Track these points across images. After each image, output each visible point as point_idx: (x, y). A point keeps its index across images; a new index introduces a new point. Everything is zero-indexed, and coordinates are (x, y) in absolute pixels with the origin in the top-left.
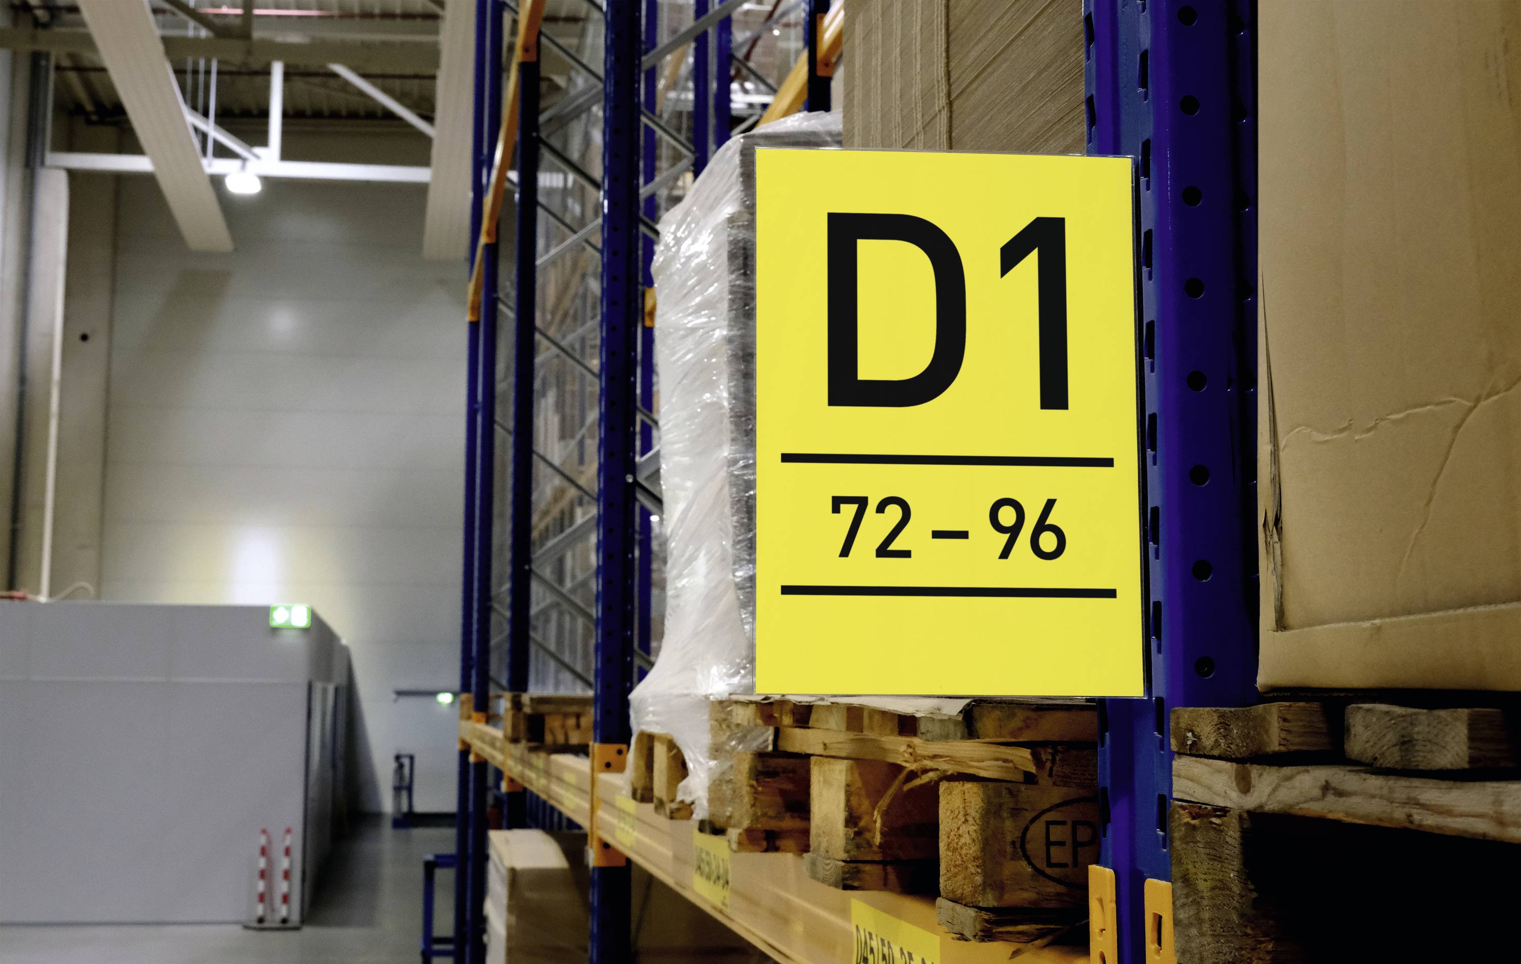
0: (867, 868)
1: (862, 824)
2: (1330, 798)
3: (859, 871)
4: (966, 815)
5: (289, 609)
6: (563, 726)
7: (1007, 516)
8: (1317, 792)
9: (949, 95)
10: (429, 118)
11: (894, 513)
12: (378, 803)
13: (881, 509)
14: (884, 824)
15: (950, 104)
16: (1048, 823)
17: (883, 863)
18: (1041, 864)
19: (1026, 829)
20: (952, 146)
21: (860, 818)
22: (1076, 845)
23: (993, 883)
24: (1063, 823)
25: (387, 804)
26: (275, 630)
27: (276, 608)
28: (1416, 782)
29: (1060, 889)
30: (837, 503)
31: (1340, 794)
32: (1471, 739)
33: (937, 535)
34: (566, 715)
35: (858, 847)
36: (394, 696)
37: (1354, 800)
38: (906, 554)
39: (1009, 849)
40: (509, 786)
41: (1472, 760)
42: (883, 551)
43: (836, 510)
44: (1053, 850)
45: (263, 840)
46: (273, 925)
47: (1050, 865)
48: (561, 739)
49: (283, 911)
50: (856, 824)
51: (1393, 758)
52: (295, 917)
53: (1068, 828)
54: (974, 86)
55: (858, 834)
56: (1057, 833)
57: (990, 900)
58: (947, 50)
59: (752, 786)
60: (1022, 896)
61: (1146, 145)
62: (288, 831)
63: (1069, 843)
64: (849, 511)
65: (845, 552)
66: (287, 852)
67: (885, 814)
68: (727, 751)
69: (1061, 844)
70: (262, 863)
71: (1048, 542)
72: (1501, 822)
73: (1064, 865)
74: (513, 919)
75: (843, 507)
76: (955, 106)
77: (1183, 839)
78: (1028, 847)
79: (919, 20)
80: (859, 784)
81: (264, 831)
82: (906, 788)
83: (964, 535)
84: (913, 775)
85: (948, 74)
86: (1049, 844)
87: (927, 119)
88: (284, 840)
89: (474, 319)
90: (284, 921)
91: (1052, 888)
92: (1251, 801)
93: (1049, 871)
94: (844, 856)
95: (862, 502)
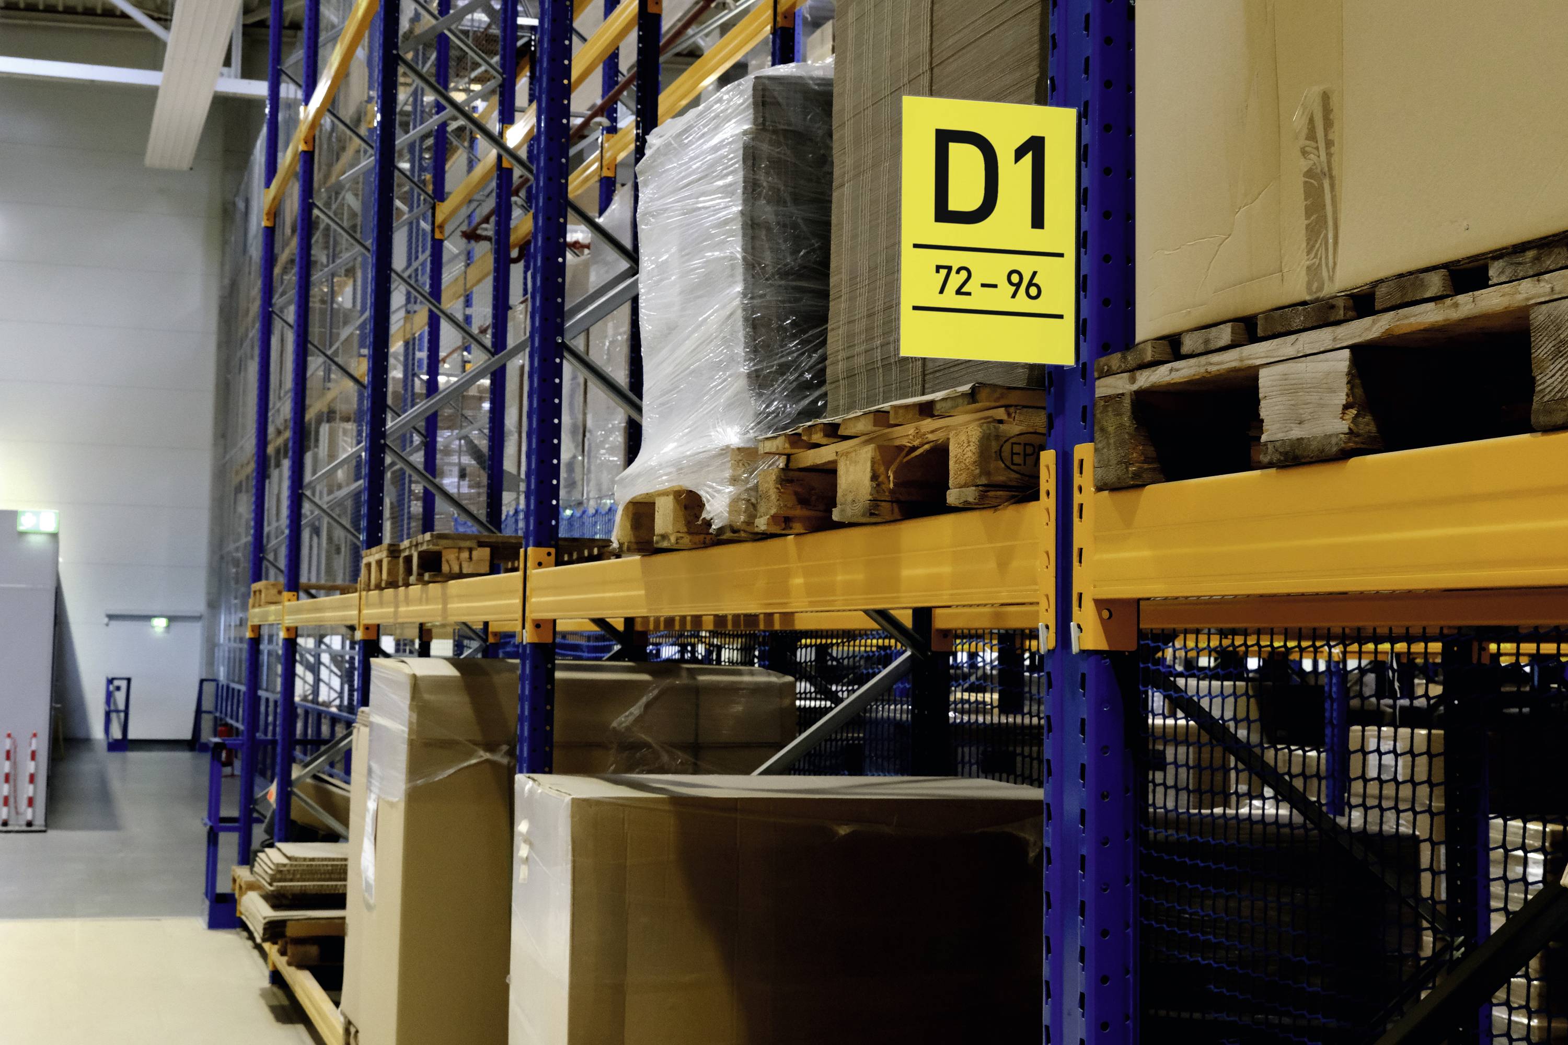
0: (883, 504)
1: (880, 479)
2: (1173, 373)
3: (878, 506)
4: (969, 442)
5: (37, 514)
6: (458, 558)
7: (1015, 278)
8: (1168, 373)
9: (931, 63)
10: (165, 20)
11: (964, 274)
12: (87, 728)
13: (958, 272)
14: (894, 478)
15: (932, 69)
16: (1013, 444)
17: (892, 502)
18: (1008, 463)
19: (1002, 446)
20: (932, 93)
21: (879, 476)
22: (1025, 455)
23: (985, 472)
24: (1019, 444)
25: (97, 731)
26: (22, 534)
27: (23, 512)
28: (1210, 356)
29: (1017, 476)
30: (938, 268)
31: (1177, 370)
32: (1232, 333)
33: (983, 285)
34: (460, 549)
35: (878, 492)
36: (106, 620)
37: (1183, 371)
38: (969, 294)
39: (994, 455)
40: (364, 634)
41: (1232, 341)
42: (959, 292)
43: (938, 271)
44: (1015, 457)
45: (8, 744)
46: (17, 828)
47: (1013, 464)
48: (456, 569)
49: (29, 814)
50: (877, 480)
51: (1201, 349)
52: (39, 822)
53: (1022, 447)
54: (951, 60)
55: (878, 485)
56: (1017, 449)
57: (984, 481)
58: (931, 36)
59: (778, 488)
60: (1000, 478)
61: (1086, 104)
62: (35, 735)
63: (1022, 453)
64: (943, 272)
65: (941, 292)
66: (33, 756)
67: (895, 473)
68: (743, 481)
69: (1018, 454)
70: (7, 767)
71: (1033, 291)
72: (1241, 360)
73: (1019, 465)
74: (415, 716)
75: (941, 270)
76: (935, 70)
77: (1101, 413)
78: (1003, 454)
79: (908, 14)
80: (879, 458)
81: (9, 736)
82: (905, 460)
83: (995, 286)
84: (914, 449)
85: (931, 51)
86: (1013, 454)
87: (912, 76)
88: (30, 744)
89: (269, 224)
90: (29, 824)
91: (1014, 476)
92: (1135, 387)
93: (1012, 467)
94: (870, 497)
95: (949, 268)
